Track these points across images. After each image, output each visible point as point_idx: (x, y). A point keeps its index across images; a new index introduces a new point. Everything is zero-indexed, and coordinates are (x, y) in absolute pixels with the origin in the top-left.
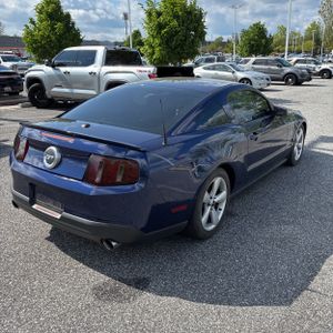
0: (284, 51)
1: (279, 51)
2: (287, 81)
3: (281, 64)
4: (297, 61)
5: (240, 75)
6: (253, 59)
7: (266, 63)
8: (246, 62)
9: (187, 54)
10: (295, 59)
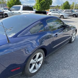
0: (73, 9)
1: (72, 9)
2: (73, 16)
3: (72, 12)
4: (77, 11)
5: (61, 14)
6: (65, 10)
7: (68, 11)
8: (63, 11)
9: (47, 8)
10: (76, 11)
